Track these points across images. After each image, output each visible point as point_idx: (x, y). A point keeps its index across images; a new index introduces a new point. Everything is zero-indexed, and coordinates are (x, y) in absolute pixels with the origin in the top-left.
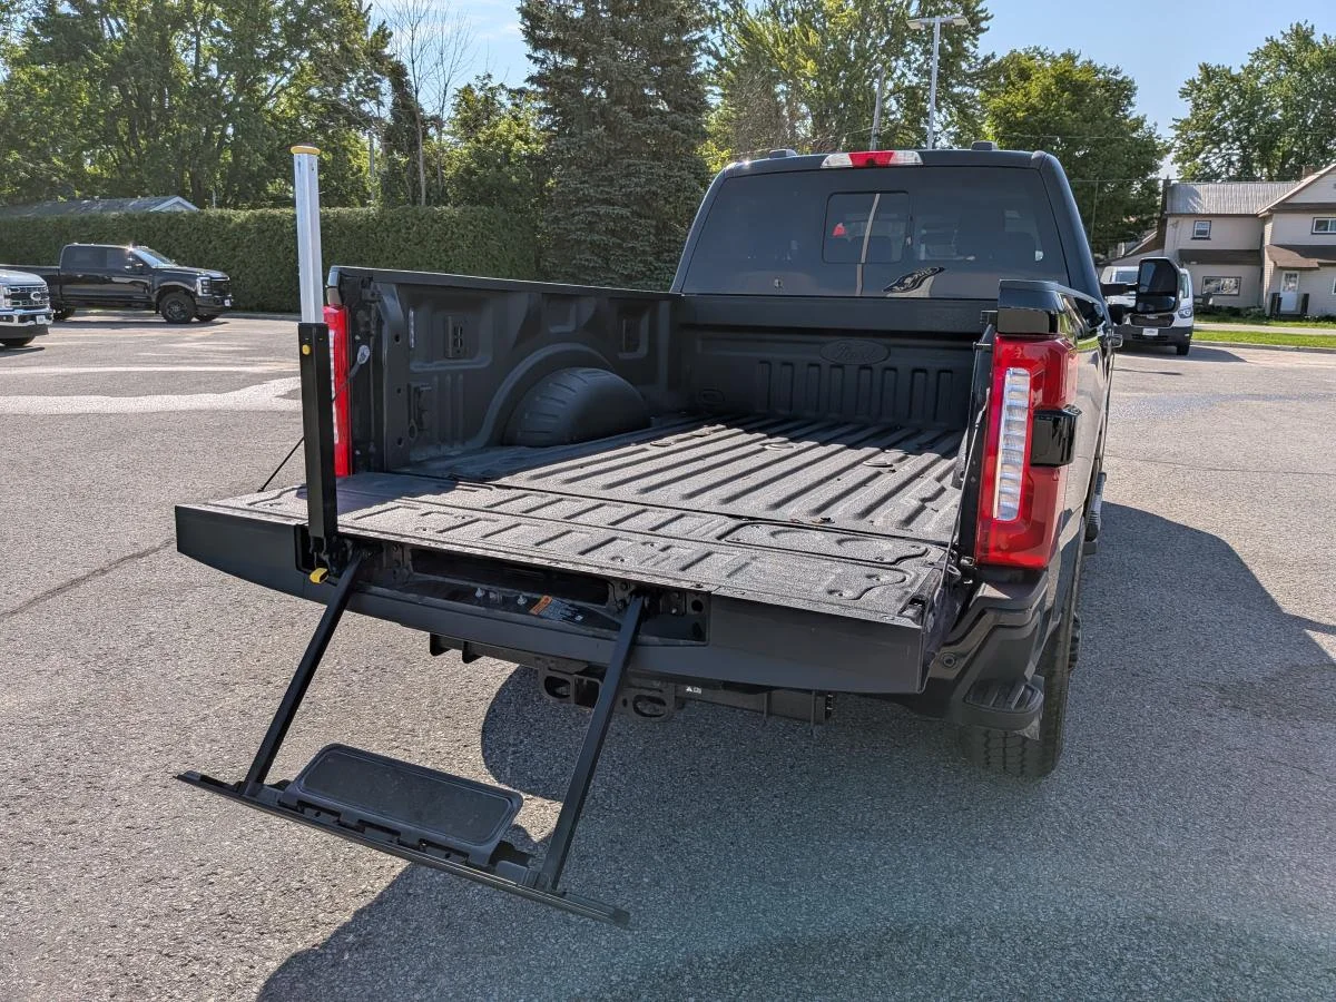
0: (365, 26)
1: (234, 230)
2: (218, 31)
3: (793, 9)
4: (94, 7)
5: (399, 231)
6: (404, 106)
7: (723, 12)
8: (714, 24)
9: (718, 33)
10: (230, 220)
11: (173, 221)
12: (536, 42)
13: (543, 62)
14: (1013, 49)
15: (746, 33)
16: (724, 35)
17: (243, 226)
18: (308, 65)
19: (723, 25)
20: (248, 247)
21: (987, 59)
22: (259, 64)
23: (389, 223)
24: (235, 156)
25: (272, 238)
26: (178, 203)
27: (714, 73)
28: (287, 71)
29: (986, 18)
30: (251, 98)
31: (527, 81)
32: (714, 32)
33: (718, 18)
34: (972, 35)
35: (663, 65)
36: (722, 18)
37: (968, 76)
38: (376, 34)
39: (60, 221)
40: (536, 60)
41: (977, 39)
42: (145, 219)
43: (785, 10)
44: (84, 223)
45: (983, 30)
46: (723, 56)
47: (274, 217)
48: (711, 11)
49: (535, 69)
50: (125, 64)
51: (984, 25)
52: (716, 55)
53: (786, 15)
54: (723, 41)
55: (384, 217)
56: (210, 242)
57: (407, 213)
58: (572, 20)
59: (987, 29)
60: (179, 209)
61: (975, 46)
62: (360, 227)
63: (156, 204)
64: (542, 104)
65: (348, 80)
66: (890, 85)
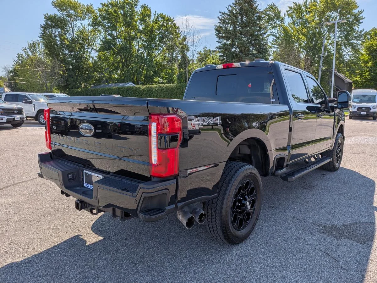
0: (180, 37)
1: (142, 91)
2: (143, 40)
3: (299, 22)
4: (115, 37)
5: (181, 90)
6: (184, 57)
7: (278, 24)
8: (275, 28)
9: (276, 30)
10: (141, 88)
11: (128, 89)
12: (220, 38)
13: (221, 43)
14: (373, 27)
15: (285, 30)
16: (278, 30)
17: (144, 90)
18: (165, 48)
19: (278, 28)
20: (145, 95)
21: (362, 31)
22: (152, 49)
23: (178, 88)
24: (147, 72)
25: (150, 92)
26: (131, 84)
27: (275, 41)
28: (160, 50)
29: (362, 19)
30: (151, 57)
31: (216, 48)
32: (275, 30)
33: (276, 26)
34: (357, 24)
35: (254, 41)
36: (278, 26)
37: (355, 37)
38: (183, 38)
39: (103, 89)
40: (219, 42)
41: (359, 26)
42: (122, 88)
43: (297, 22)
44: (108, 90)
45: (361, 23)
46: (278, 36)
47: (151, 87)
48: (274, 24)
49: (218, 45)
50: (121, 50)
51: (361, 21)
52: (276, 36)
53: (297, 23)
54: (278, 32)
55: (177, 86)
56: (136, 94)
57: (183, 85)
58: (229, 30)
59: (363, 22)
60: (131, 85)
61: (359, 28)
62: (171, 89)
63: (126, 85)
64: (221, 54)
65: (175, 51)
66: (330, 42)
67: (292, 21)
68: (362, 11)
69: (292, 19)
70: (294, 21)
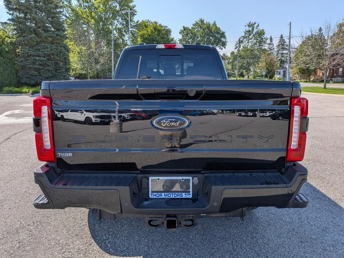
7: (66, 5)
13: (13, 15)
14: (143, 20)
15: (73, 11)
21: (137, 22)
29: (136, 12)
31: (8, 20)
35: (52, 18)
37: (133, 26)
40: (10, 14)
41: (134, 17)
43: (83, 5)
45: (135, 15)
46: (67, 16)
48: (62, 4)
53: (84, 7)
54: (67, 12)
61: (134, 19)
64: (13, 27)
67: (78, 4)
68: (135, 5)
69: (79, 2)
70: (80, 4)
